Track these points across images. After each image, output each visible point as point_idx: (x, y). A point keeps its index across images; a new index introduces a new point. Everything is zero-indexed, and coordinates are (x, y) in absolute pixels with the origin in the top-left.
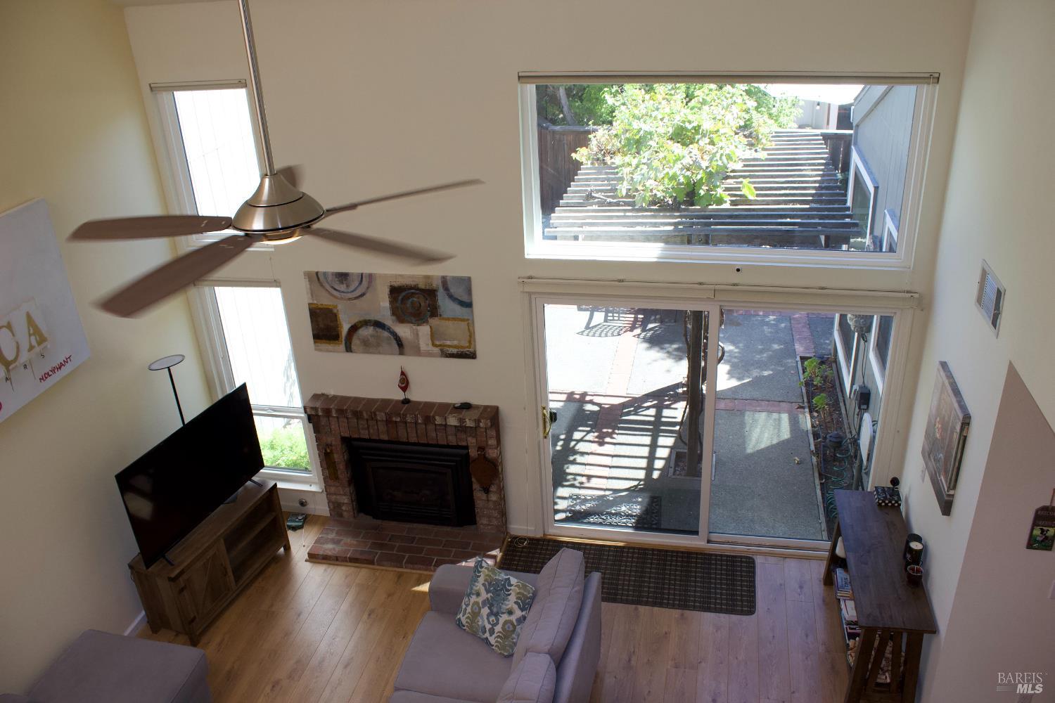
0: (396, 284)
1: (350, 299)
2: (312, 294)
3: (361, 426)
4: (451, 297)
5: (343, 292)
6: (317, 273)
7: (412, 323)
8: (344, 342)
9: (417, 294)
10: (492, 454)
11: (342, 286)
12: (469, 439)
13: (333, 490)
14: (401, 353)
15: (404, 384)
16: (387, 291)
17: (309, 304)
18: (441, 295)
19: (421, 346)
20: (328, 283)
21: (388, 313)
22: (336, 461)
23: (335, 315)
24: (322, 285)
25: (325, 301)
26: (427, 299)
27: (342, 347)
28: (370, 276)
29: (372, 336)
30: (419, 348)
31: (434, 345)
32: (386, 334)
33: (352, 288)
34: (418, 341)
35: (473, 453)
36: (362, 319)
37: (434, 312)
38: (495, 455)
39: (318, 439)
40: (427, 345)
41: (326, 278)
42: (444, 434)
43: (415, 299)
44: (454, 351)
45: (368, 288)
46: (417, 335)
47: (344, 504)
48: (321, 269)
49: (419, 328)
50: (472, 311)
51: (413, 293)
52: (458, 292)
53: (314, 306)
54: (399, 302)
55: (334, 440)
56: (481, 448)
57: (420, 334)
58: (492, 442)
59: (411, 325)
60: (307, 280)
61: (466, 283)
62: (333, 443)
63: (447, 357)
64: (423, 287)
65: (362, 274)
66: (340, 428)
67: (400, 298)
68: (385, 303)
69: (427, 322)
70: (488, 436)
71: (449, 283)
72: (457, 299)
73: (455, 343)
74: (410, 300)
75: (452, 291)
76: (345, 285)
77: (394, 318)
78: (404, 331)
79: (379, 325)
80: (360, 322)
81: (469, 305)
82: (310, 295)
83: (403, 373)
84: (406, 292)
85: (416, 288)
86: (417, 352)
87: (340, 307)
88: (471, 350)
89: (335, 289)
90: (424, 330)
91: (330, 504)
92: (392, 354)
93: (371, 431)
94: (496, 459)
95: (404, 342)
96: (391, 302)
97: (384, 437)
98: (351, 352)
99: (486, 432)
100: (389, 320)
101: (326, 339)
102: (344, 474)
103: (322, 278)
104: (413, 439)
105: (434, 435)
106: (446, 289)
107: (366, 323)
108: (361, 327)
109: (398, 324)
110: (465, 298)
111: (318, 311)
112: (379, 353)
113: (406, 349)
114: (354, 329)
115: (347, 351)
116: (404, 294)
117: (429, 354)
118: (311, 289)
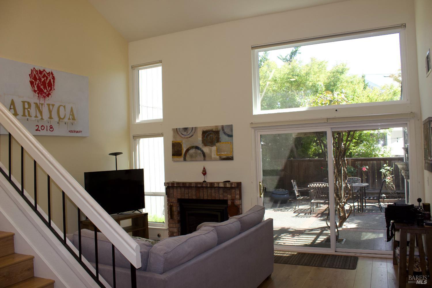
0: (205, 130)
1: (187, 138)
2: (174, 137)
3: (185, 193)
4: (225, 133)
5: (185, 135)
6: (177, 129)
7: (209, 146)
8: (183, 156)
9: (213, 133)
10: (237, 202)
11: (185, 132)
12: (228, 196)
13: (171, 225)
14: (204, 160)
15: (204, 173)
16: (201, 133)
17: (172, 141)
18: (221, 133)
19: (212, 156)
20: (180, 132)
21: (201, 142)
22: (174, 210)
23: (181, 145)
24: (178, 133)
25: (178, 140)
26: (216, 135)
27: (182, 159)
28: (196, 128)
29: (194, 153)
30: (211, 157)
31: (218, 155)
32: (199, 151)
33: (188, 133)
34: (211, 154)
35: (229, 203)
36: (191, 146)
37: (218, 140)
38: (238, 203)
39: (168, 200)
40: (215, 155)
41: (180, 130)
42: (218, 195)
43: (211, 136)
44: (225, 157)
45: (194, 132)
46: (211, 151)
47: (175, 232)
48: (178, 127)
49: (212, 148)
50: (233, 139)
51: (211, 133)
52: (227, 131)
53: (174, 142)
54: (205, 137)
55: (174, 200)
56: (233, 200)
57: (212, 150)
58: (238, 197)
59: (209, 147)
60: (173, 131)
61: (231, 127)
62: (174, 201)
63: (222, 160)
64: (214, 130)
65: (193, 128)
66: (177, 194)
67: (206, 136)
68: (200, 138)
69: (215, 145)
70: (236, 193)
71: (224, 128)
72: (227, 134)
73: (226, 153)
74: (209, 136)
75: (225, 130)
76: (186, 132)
77: (203, 144)
78: (206, 150)
79: (197, 148)
80: (190, 147)
81: (231, 136)
82: (173, 138)
83: (204, 168)
84: (209, 133)
85: (212, 131)
86: (211, 159)
87: (183, 141)
88: (232, 156)
89: (183, 134)
90: (214, 148)
91: (170, 233)
92: (201, 161)
93: (189, 195)
94: (239, 205)
95: (206, 155)
96: (202, 138)
97: (194, 197)
98: (186, 160)
99: (235, 192)
100: (201, 145)
101: (177, 156)
102: (176, 217)
103: (178, 130)
104: (206, 198)
105: (214, 195)
106: (223, 130)
107: (192, 147)
108: (190, 149)
109: (205, 147)
110: (230, 133)
111: (175, 144)
112: (196, 161)
113: (207, 158)
114: (188, 150)
115: (184, 160)
116: (207, 134)
117: (215, 160)
118: (174, 135)
